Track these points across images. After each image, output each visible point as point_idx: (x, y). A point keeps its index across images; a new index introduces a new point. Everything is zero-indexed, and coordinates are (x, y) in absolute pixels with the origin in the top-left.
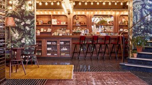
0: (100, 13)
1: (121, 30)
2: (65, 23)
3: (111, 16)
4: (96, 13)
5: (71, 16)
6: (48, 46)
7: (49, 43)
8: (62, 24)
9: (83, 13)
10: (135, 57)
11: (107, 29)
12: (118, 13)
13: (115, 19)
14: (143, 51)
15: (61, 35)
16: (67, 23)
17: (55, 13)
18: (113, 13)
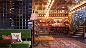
0: (58, 18)
1: (65, 24)
2: (44, 22)
3: (61, 19)
4: (56, 18)
5: (47, 19)
6: (41, 30)
7: (41, 29)
8: (43, 22)
9: (51, 18)
10: (73, 33)
11: (60, 24)
12: (64, 18)
13: (63, 20)
14: (75, 31)
15: (45, 26)
16: (45, 22)
17: (41, 18)
18: (62, 18)
